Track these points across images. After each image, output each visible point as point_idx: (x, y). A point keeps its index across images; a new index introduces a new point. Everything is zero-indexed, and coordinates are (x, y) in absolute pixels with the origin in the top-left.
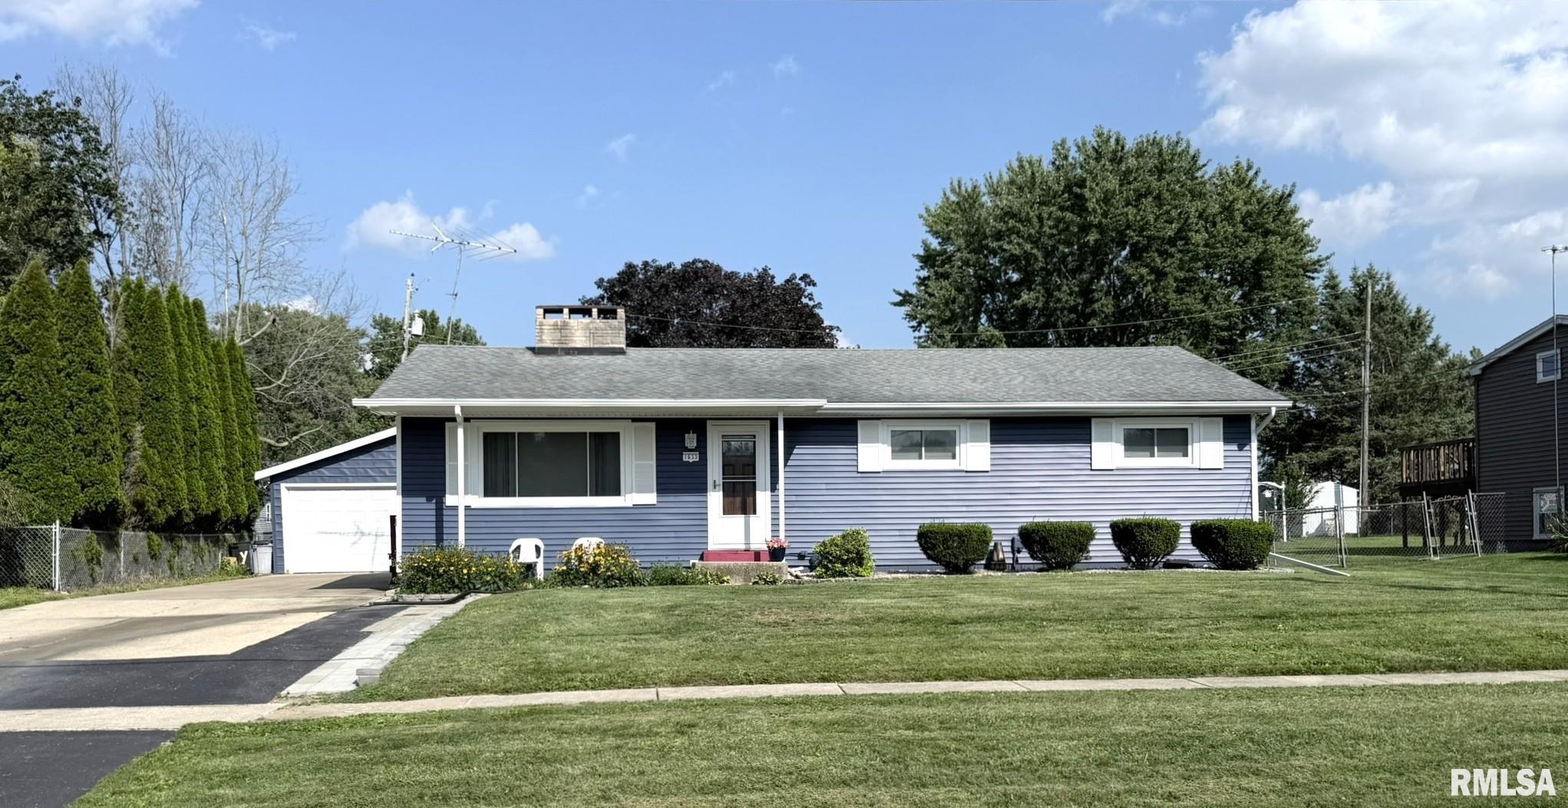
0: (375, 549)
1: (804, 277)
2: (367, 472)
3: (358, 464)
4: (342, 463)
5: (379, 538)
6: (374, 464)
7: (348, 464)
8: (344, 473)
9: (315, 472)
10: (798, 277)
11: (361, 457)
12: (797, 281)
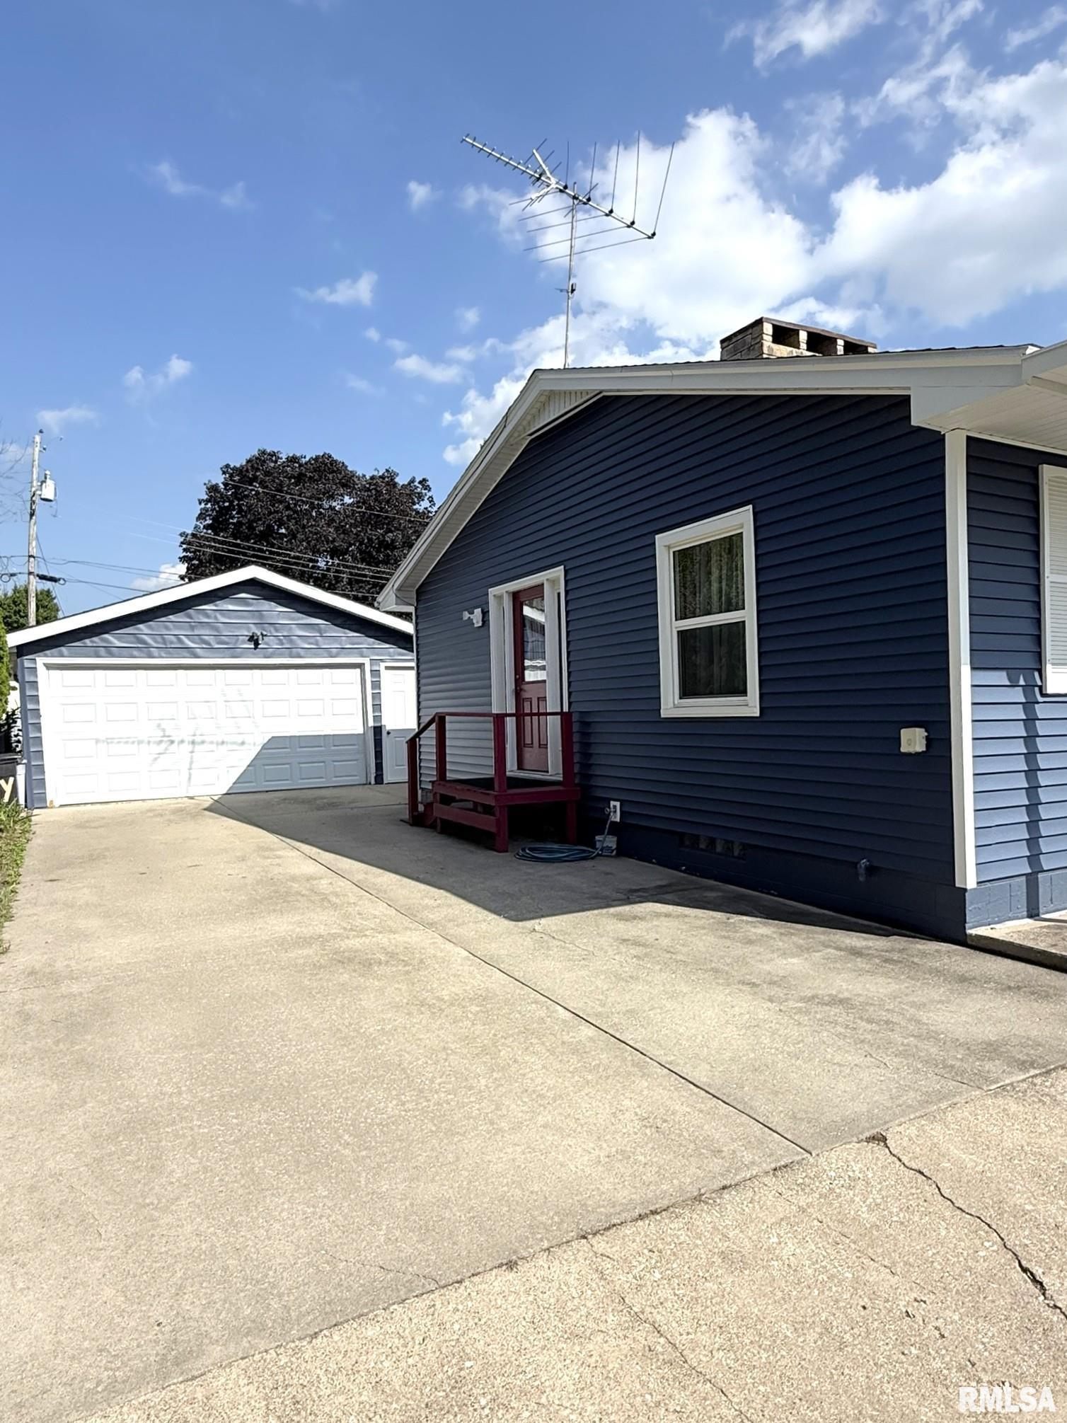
0: (191, 763)
1: (423, 482)
2: (180, 641)
3: (167, 628)
4: (141, 626)
5: (197, 748)
6: (193, 630)
7: (150, 628)
8: (144, 642)
9: (95, 639)
10: (418, 480)
11: (172, 618)
12: (416, 484)
